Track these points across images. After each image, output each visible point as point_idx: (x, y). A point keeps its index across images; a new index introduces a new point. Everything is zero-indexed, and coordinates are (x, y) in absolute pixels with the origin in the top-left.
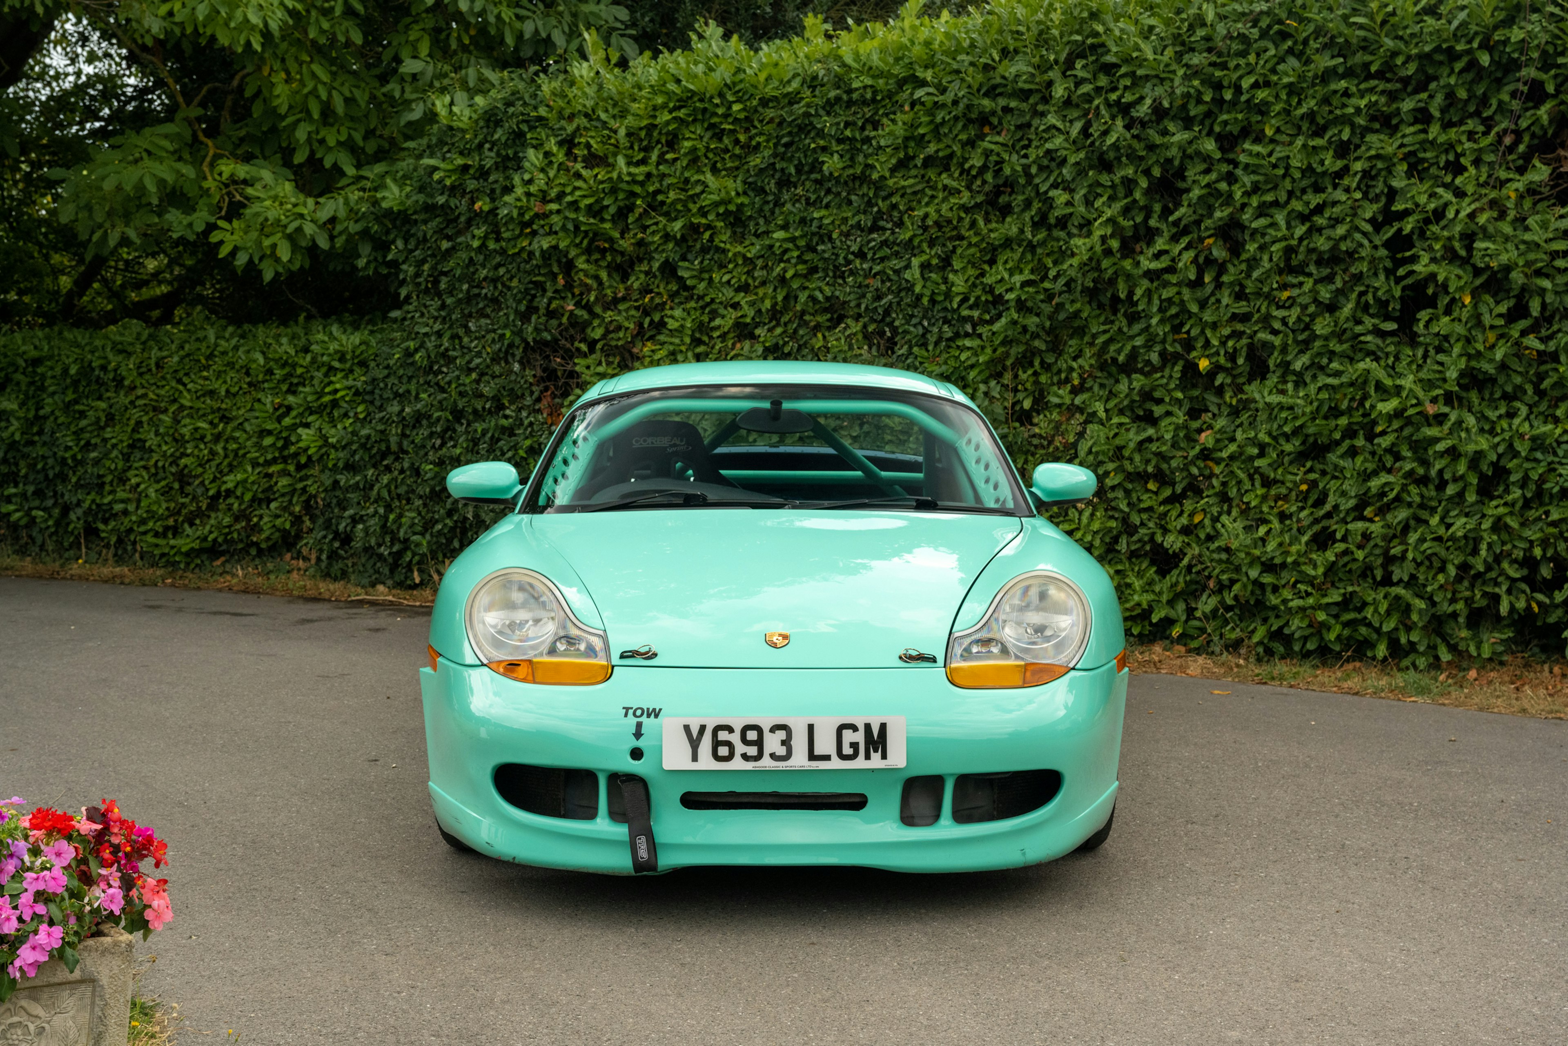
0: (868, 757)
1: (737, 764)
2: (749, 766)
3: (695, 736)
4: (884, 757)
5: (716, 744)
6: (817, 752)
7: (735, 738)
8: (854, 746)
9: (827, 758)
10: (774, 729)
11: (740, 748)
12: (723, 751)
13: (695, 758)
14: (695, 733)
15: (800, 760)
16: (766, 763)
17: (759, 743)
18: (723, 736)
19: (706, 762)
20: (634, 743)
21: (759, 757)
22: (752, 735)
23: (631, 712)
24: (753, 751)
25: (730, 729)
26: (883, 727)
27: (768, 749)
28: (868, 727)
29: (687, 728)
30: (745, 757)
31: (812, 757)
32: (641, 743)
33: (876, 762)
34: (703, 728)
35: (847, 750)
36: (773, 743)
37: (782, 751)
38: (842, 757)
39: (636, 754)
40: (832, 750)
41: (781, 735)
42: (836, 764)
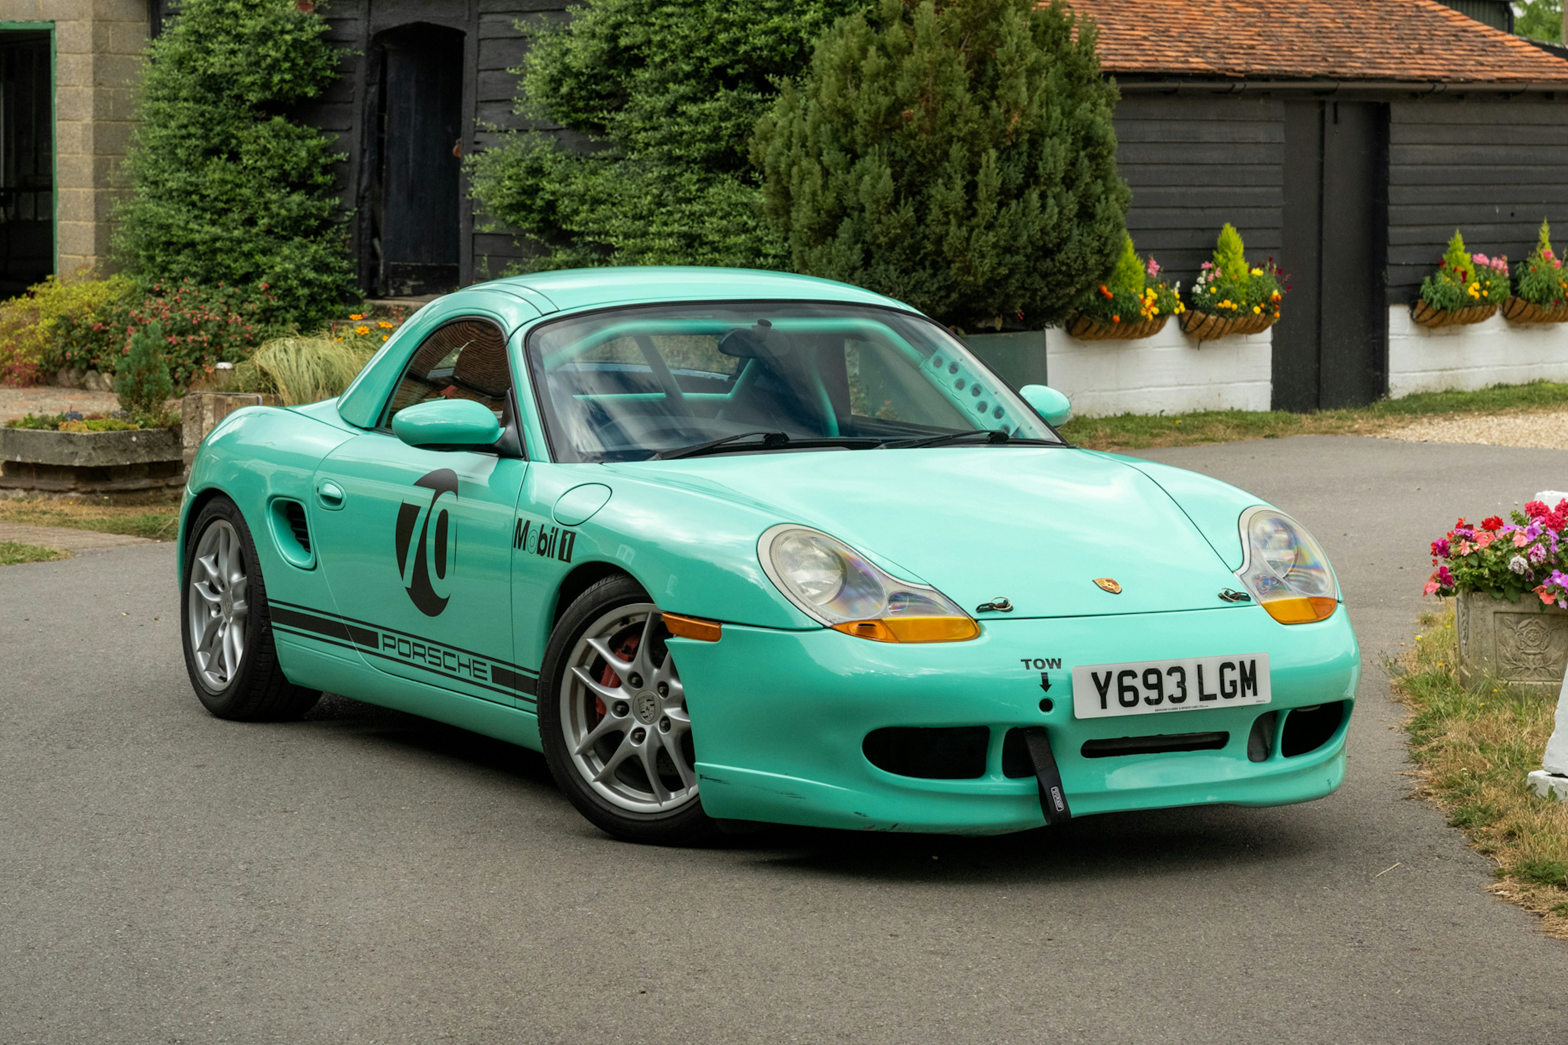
0: (1244, 695)
1: (1142, 708)
2: (1152, 709)
3: (1102, 684)
4: (1255, 694)
5: (1122, 689)
6: (1206, 692)
7: (1138, 683)
8: (1233, 683)
9: (1213, 697)
10: (1170, 672)
11: (1143, 693)
12: (1129, 696)
13: (1104, 705)
14: (1102, 679)
15: (1193, 701)
16: (1166, 705)
17: (1159, 686)
18: (1128, 681)
19: (1115, 709)
20: (1043, 694)
21: (1158, 701)
22: (1153, 679)
23: (1031, 664)
24: (1153, 694)
25: (1133, 674)
26: (1253, 663)
27: (1167, 692)
28: (1242, 664)
29: (1095, 676)
30: (1148, 701)
31: (1204, 697)
32: (1049, 694)
33: (1250, 699)
34: (1109, 675)
35: (1229, 689)
36: (1170, 685)
37: (1178, 693)
38: (1226, 696)
39: (1046, 705)
40: (1216, 690)
41: (1177, 676)
42: (1221, 703)
